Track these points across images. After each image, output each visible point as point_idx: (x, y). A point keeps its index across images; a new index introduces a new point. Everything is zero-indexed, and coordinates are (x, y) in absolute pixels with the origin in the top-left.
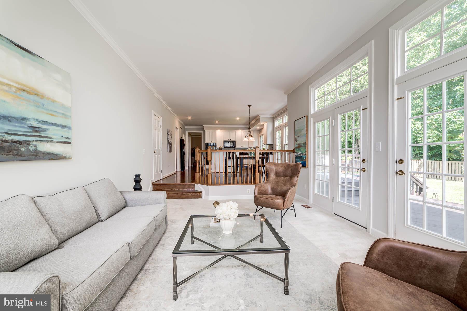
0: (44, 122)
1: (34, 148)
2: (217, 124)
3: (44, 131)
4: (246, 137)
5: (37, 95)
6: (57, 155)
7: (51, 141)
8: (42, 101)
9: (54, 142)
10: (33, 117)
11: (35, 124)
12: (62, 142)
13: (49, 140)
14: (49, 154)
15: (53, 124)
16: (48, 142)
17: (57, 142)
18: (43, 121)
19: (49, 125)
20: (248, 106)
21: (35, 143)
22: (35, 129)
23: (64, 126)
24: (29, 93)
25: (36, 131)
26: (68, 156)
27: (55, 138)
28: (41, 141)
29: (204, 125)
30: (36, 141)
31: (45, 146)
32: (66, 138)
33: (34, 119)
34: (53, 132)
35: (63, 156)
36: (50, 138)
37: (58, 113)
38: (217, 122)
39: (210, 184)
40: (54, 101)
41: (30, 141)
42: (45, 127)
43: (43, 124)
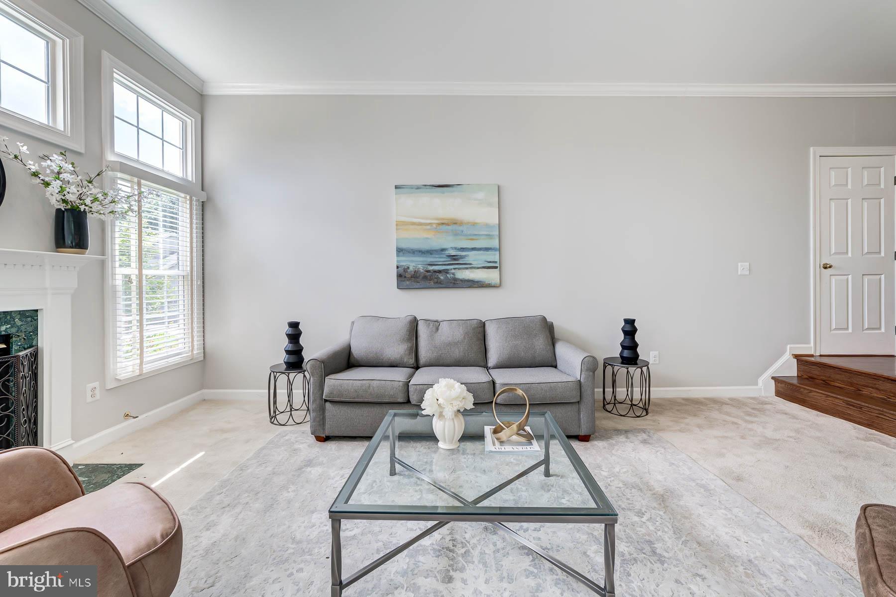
0: (463, 249)
1: (452, 275)
3: (461, 258)
5: (455, 223)
6: (477, 282)
7: (471, 268)
8: (461, 228)
9: (474, 268)
10: (453, 245)
11: (453, 253)
12: (484, 267)
13: (469, 267)
14: (469, 281)
15: (474, 249)
16: (467, 268)
17: (478, 268)
18: (461, 248)
19: (468, 251)
21: (453, 271)
22: (454, 258)
23: (487, 249)
24: (448, 224)
25: (455, 260)
26: (493, 283)
27: (475, 264)
28: (459, 269)
30: (454, 269)
31: (464, 273)
32: (490, 262)
33: (451, 248)
34: (473, 258)
35: (486, 283)
36: (470, 264)
37: (479, 235)
40: (474, 224)
41: (448, 270)
42: (464, 253)
43: (462, 251)
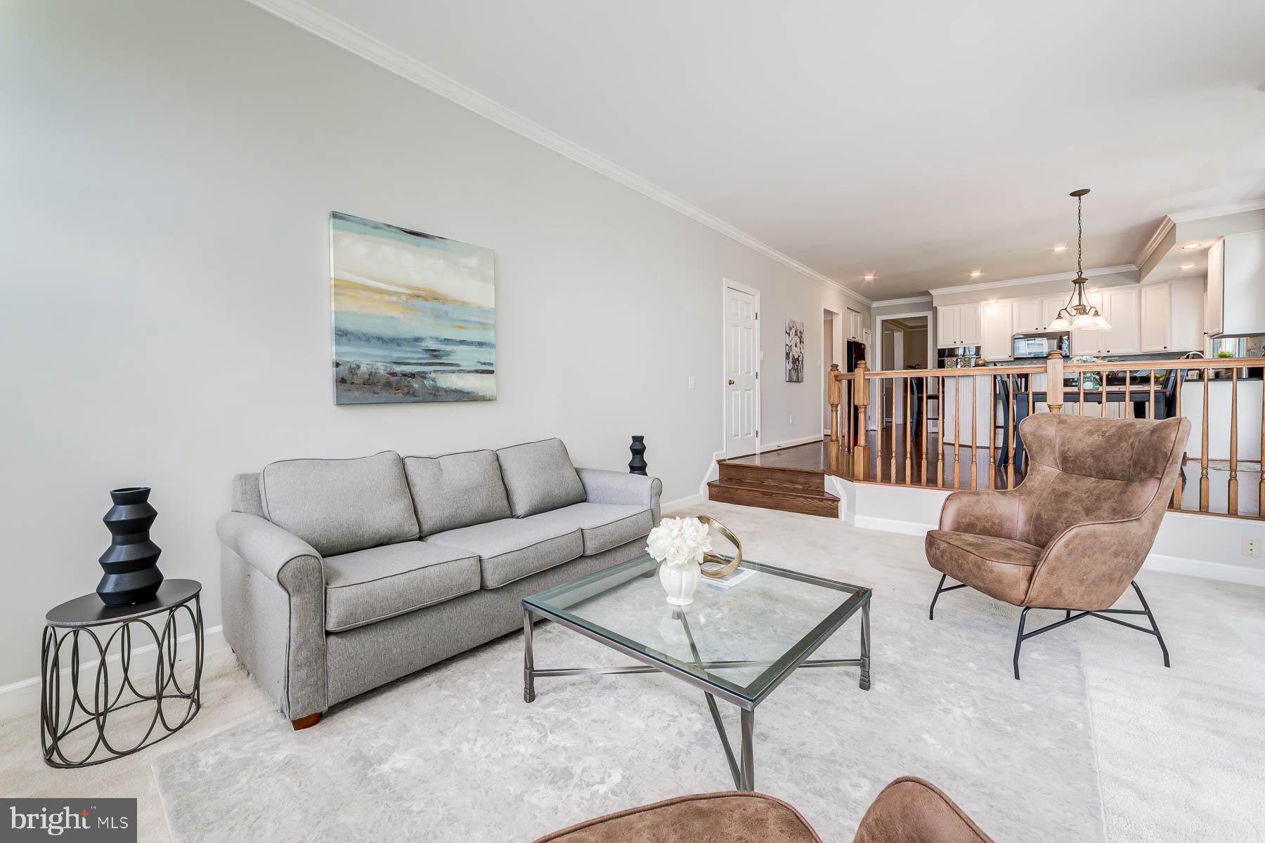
0: (447, 341)
1: (431, 382)
2: (975, 282)
3: (447, 355)
4: (1059, 317)
5: (436, 299)
6: (468, 393)
7: (459, 371)
8: (444, 308)
9: (463, 371)
10: (435, 335)
11: (433, 345)
12: (477, 371)
13: (457, 369)
14: (456, 391)
15: (463, 342)
16: (453, 372)
17: (469, 372)
18: (445, 339)
19: (455, 345)
20: (1073, 194)
21: (433, 375)
22: (434, 353)
23: (481, 344)
24: (425, 299)
25: (436, 357)
26: (488, 394)
27: (466, 365)
28: (443, 372)
29: (932, 292)
30: (435, 371)
31: (449, 378)
32: (484, 364)
33: (431, 337)
34: (463, 356)
35: (480, 394)
36: (457, 365)
37: (471, 322)
38: (976, 274)
39: (862, 478)
40: (463, 304)
41: (425, 373)
42: (448, 348)
43: (447, 345)
